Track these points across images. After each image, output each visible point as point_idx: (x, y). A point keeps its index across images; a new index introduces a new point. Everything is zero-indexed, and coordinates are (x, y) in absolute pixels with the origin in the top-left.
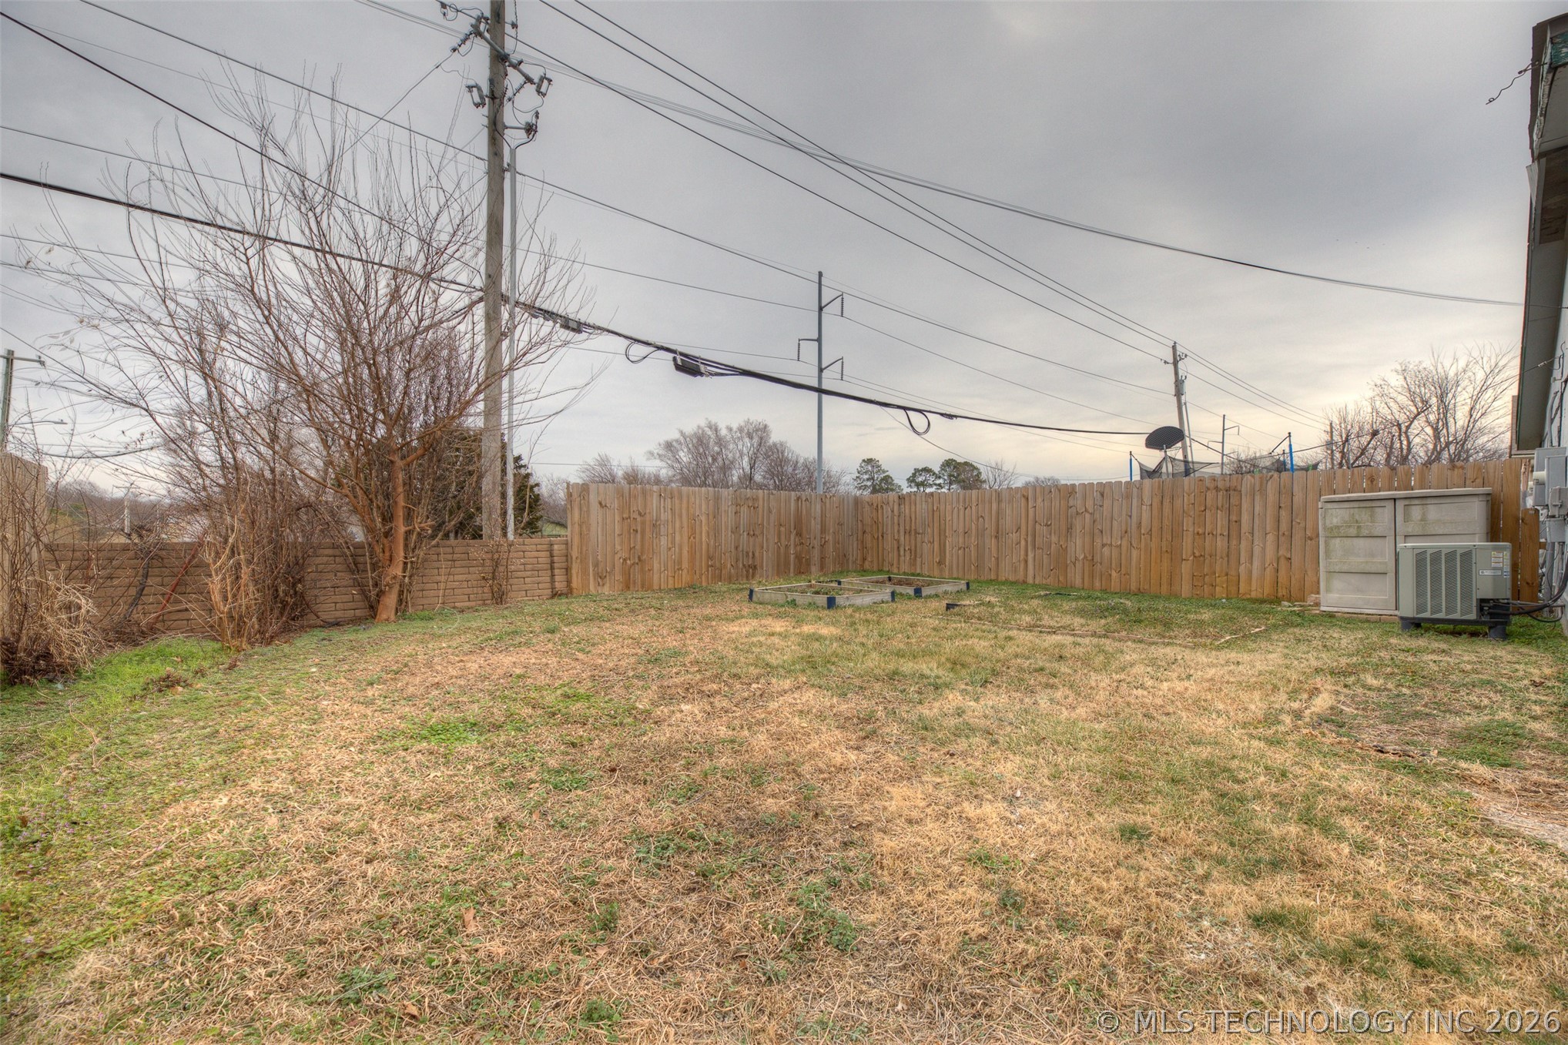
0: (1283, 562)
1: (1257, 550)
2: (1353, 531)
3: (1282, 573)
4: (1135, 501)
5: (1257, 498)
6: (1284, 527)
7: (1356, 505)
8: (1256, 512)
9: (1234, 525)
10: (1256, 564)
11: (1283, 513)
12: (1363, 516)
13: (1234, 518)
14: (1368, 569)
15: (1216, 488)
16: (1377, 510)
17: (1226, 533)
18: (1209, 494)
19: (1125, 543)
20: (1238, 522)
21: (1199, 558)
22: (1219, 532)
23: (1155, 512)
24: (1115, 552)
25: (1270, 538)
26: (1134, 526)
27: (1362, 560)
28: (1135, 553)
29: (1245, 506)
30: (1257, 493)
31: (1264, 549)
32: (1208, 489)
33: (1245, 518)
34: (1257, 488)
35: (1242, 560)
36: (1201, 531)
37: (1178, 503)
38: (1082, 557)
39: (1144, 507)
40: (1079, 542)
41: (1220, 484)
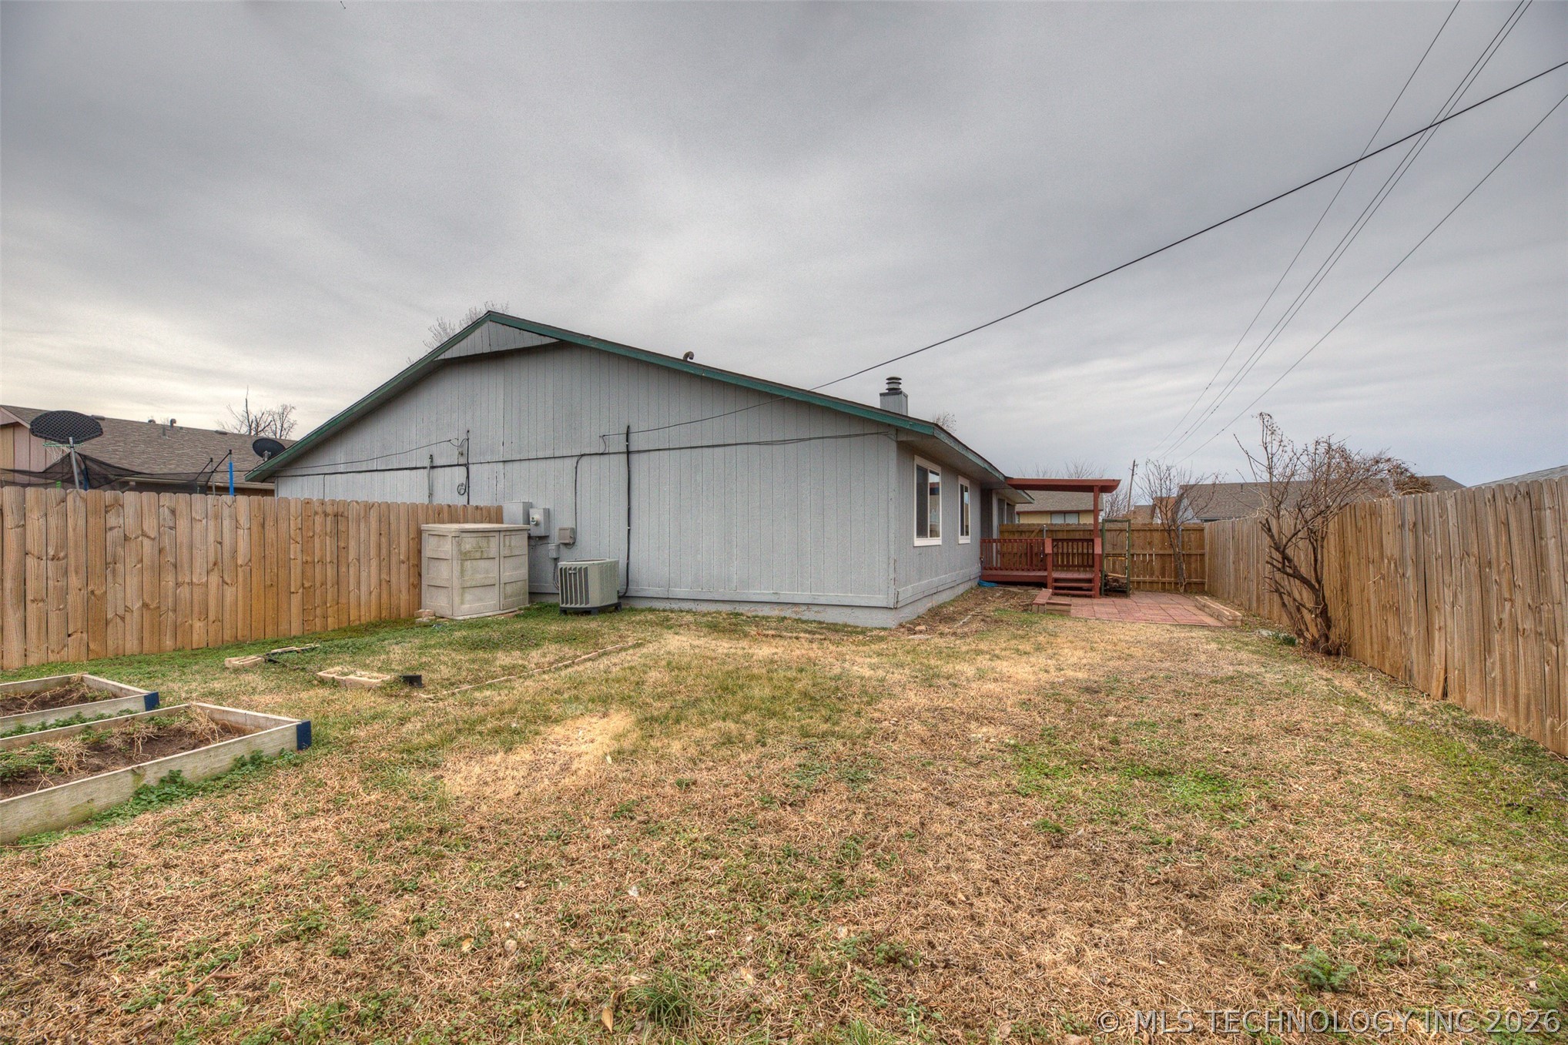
0: (384, 583)
1: (364, 574)
2: (478, 555)
3: (385, 595)
4: (226, 523)
5: (362, 525)
6: (384, 552)
7: (480, 534)
8: (362, 540)
9: (341, 551)
10: (364, 588)
11: (383, 540)
12: (483, 543)
13: (342, 544)
14: (487, 583)
15: (326, 515)
16: (491, 539)
17: (335, 561)
18: (317, 518)
19: (214, 579)
20: (346, 548)
21: (307, 591)
22: (328, 560)
23: (255, 536)
24: (197, 591)
25: (374, 563)
26: (227, 555)
27: (482, 576)
28: (229, 592)
29: (352, 532)
30: (363, 521)
31: (369, 576)
32: (316, 513)
33: (352, 544)
34: (362, 515)
35: (351, 588)
36: (309, 559)
37: (283, 526)
38: (139, 604)
39: (240, 532)
40: (132, 582)
41: (329, 510)
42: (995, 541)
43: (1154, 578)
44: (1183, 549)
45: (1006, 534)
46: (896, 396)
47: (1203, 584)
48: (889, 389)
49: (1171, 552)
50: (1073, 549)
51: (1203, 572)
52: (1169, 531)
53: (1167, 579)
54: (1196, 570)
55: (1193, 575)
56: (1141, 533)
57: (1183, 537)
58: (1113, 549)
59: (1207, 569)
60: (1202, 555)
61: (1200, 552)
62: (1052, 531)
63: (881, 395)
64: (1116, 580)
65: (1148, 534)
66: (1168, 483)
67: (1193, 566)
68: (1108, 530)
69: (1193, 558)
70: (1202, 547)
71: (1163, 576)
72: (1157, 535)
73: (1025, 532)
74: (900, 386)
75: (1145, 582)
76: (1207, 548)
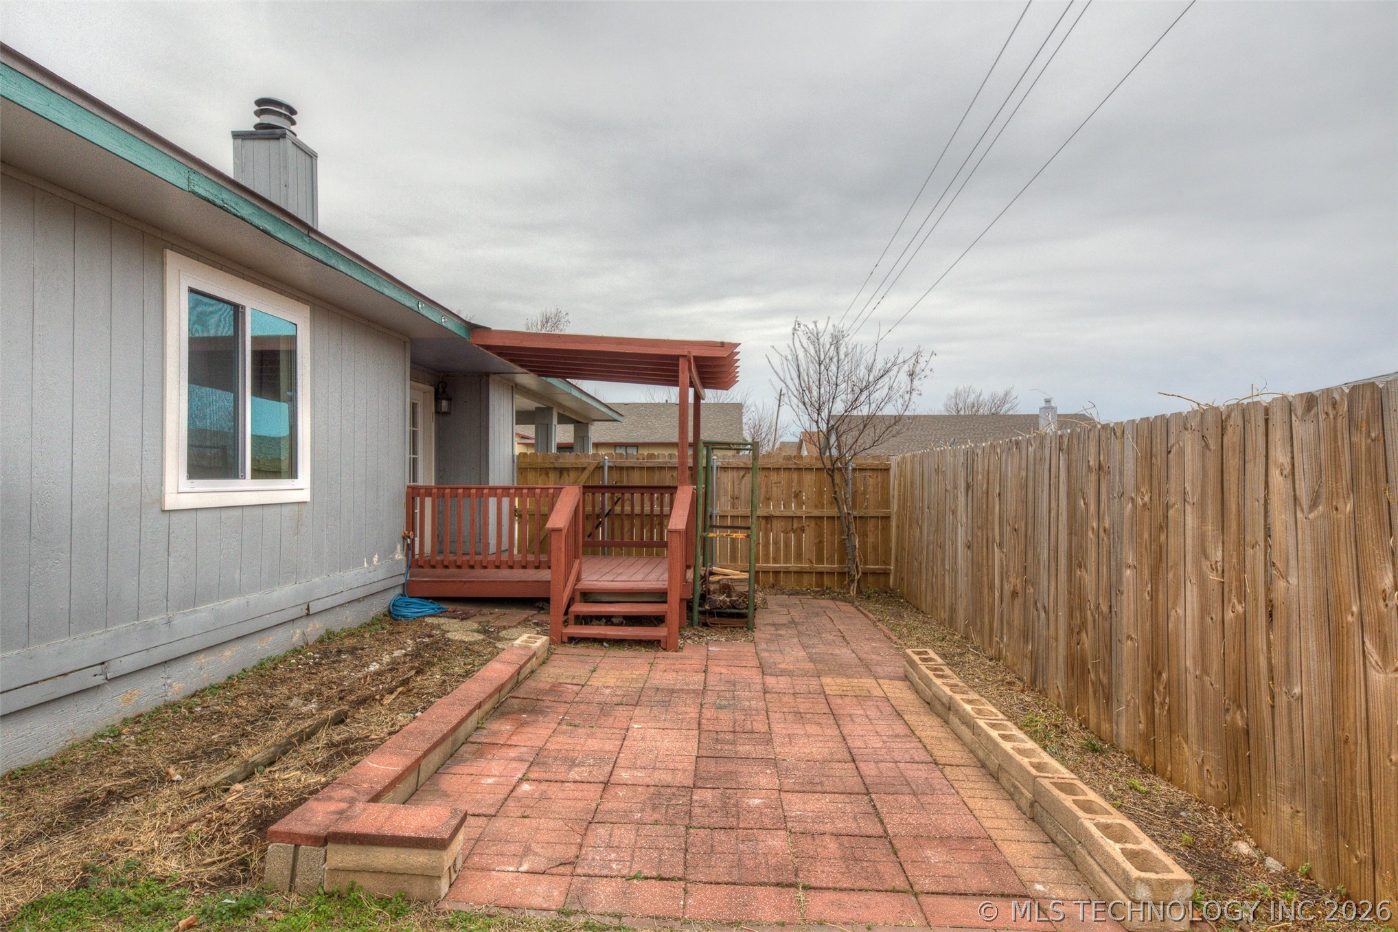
42: (494, 491)
43: (805, 565)
44: (854, 507)
45: (531, 476)
46: (273, 143)
47: (886, 573)
48: (258, 126)
49: (834, 512)
50: (662, 506)
51: (887, 552)
52: (832, 471)
53: (825, 566)
54: (875, 548)
55: (870, 557)
56: (784, 476)
57: (854, 484)
58: (733, 506)
59: (893, 545)
60: (887, 518)
61: (881, 512)
62: (621, 469)
63: (237, 135)
64: (726, 588)
65: (795, 476)
66: (833, 368)
67: (870, 539)
68: (724, 469)
69: (871, 524)
70: (886, 503)
71: (820, 560)
72: (809, 478)
73: (568, 469)
74: (293, 128)
75: (787, 572)
76: (894, 507)
